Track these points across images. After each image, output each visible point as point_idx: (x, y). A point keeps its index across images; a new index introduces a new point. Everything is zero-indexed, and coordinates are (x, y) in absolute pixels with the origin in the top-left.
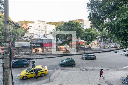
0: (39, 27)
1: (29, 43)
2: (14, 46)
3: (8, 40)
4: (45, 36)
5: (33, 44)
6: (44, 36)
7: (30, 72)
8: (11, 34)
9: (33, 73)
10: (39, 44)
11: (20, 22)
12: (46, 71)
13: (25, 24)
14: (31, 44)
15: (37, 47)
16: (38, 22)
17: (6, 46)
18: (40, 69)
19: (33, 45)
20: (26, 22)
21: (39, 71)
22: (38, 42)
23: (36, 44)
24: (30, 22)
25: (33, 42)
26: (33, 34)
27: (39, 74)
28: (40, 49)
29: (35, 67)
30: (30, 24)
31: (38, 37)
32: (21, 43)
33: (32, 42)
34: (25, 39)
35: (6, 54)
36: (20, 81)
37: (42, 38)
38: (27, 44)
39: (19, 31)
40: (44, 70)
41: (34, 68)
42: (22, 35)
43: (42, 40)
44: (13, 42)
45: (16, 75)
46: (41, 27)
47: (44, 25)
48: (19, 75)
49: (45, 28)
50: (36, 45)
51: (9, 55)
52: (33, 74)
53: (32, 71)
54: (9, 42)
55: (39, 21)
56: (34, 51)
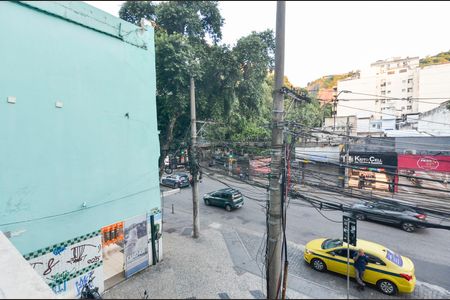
0: (380, 89)
1: (338, 150)
2: (294, 158)
3: (280, 141)
4: (408, 124)
5: (352, 154)
6: (402, 122)
7: (337, 252)
8: (286, 125)
9: (345, 259)
10: (376, 156)
11: (313, 83)
13: (327, 87)
14: (342, 153)
15: (367, 167)
16: (377, 69)
17: (276, 157)
18: (374, 259)
19: (350, 159)
20: (330, 82)
21: (370, 265)
22: (373, 148)
23: (361, 155)
24: (343, 78)
25: (352, 149)
26: (351, 120)
27: (371, 276)
28: (381, 177)
29: (353, 242)
30: (341, 85)
31: (375, 130)
32: (312, 149)
33: (347, 146)
34: (323, 138)
35: (275, 177)
36: (304, 268)
37: (390, 134)
38: (330, 154)
39: (309, 113)
40: (392, 267)
41: (351, 247)
42: (316, 126)
43: (394, 138)
44: (292, 148)
45: (295, 245)
46: (387, 88)
47: (405, 76)
48: (302, 247)
49: (410, 86)
50: (361, 160)
51: (280, 181)
52: (345, 266)
53: (343, 253)
54: (283, 147)
55: (380, 63)
56: (353, 182)
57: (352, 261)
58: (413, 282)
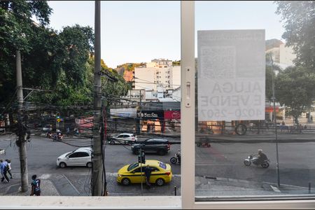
0: (156, 75)
1: (136, 110)
2: (109, 116)
3: (99, 105)
4: (168, 95)
5: (143, 112)
6: (166, 94)
7: (136, 171)
8: (103, 95)
9: (140, 173)
10: (155, 112)
11: (121, 66)
12: (168, 174)
13: (129, 70)
14: (138, 112)
15: (151, 119)
16: (154, 64)
17: (97, 116)
18: (156, 169)
19: (142, 115)
20: (131, 67)
21: (153, 173)
22: (153, 108)
23: (148, 112)
24: (138, 66)
25: (143, 109)
26: (142, 92)
27: (153, 179)
28: (158, 123)
29: (144, 162)
30: (136, 70)
31: (154, 98)
32: (121, 110)
33: (140, 108)
34: (125, 103)
35: (96, 129)
36: (117, 187)
37: (161, 100)
38: (130, 112)
39: (118, 86)
40: (163, 171)
41: (143, 165)
42: (122, 95)
43: (162, 103)
44: (107, 109)
45: (111, 174)
46: (159, 75)
47: (167, 69)
48: (115, 174)
49: (169, 75)
50: (148, 115)
51: (100, 131)
52: (140, 177)
53: (139, 170)
54: (101, 109)
55: (155, 61)
56: (144, 128)
57: (143, 173)
58: (171, 175)
